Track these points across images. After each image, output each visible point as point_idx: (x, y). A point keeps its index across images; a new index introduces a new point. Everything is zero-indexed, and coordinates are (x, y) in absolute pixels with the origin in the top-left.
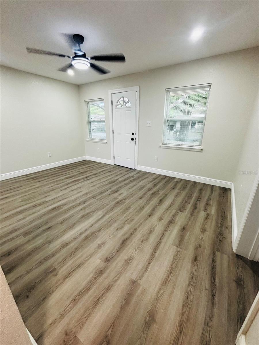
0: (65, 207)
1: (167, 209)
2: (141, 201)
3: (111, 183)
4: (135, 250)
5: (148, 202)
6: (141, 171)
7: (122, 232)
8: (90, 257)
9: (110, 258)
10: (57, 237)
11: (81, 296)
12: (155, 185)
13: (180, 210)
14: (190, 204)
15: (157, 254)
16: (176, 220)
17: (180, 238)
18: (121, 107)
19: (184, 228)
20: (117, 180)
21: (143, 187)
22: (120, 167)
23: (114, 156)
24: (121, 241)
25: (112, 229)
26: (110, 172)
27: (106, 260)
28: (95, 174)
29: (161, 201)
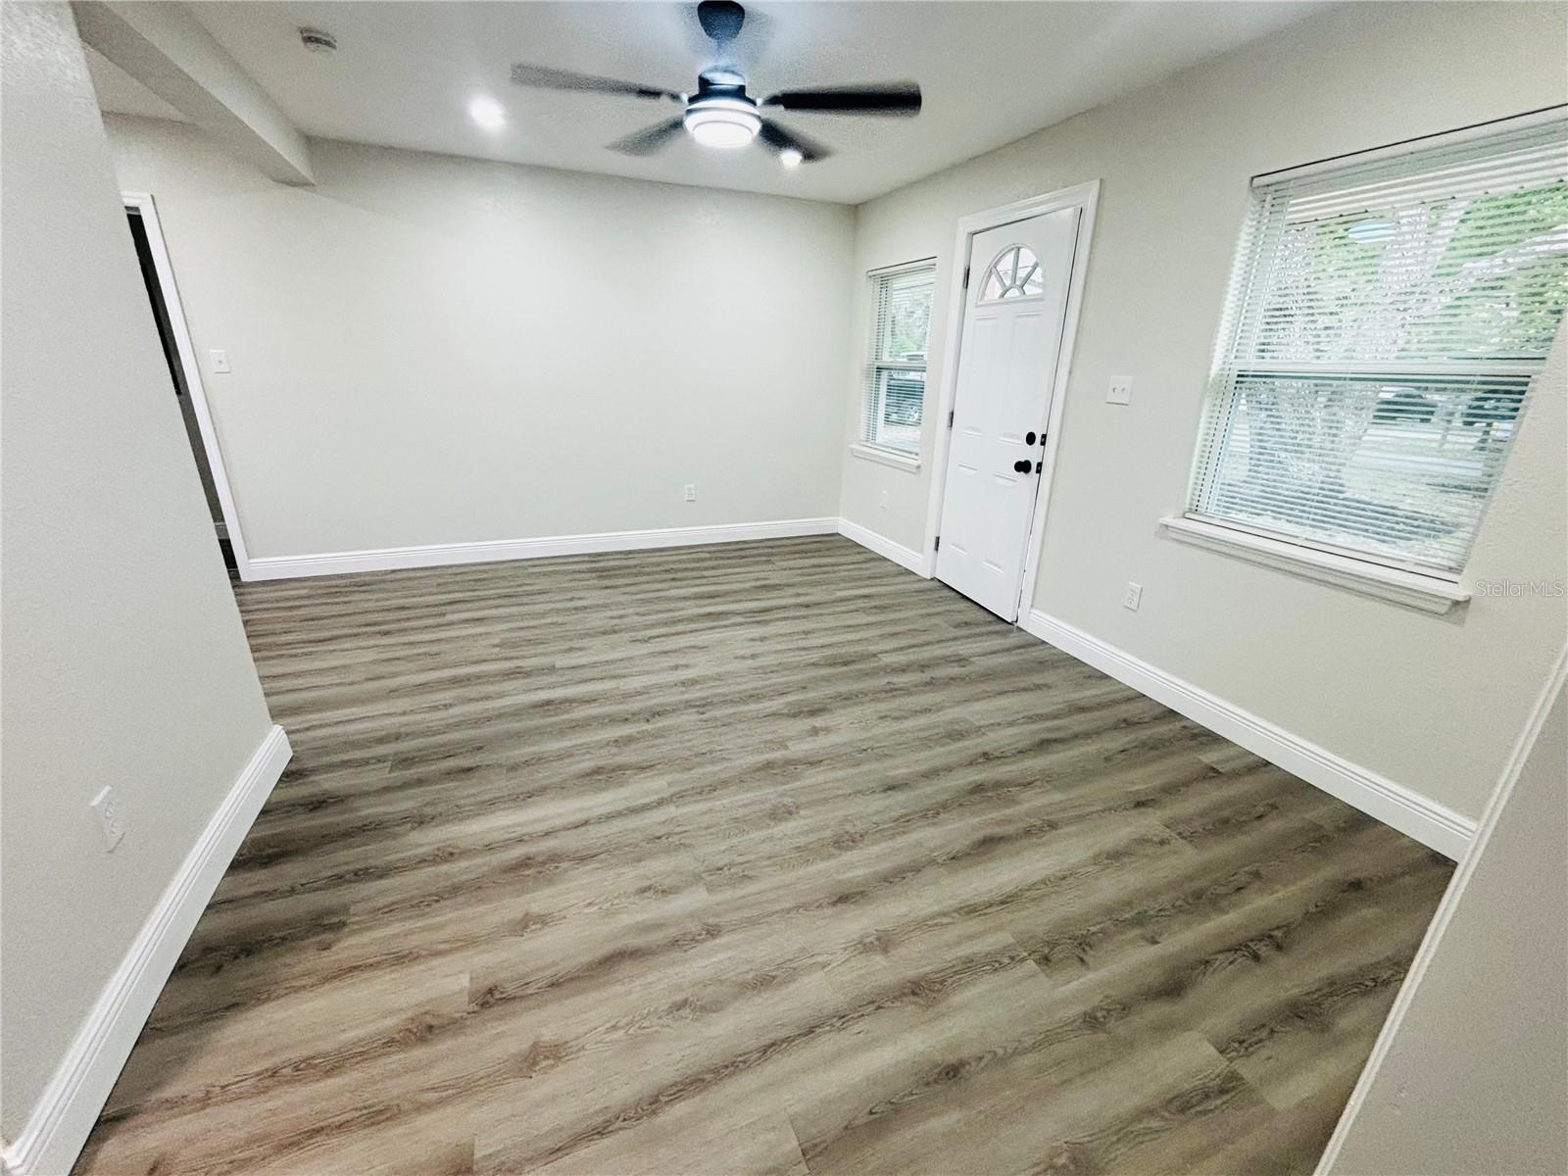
0: (581, 713)
1: (971, 910)
2: (877, 803)
3: (832, 663)
4: (613, 1023)
5: (904, 822)
6: (1044, 642)
7: (652, 910)
8: (457, 949)
9: (503, 996)
10: (457, 815)
11: (300, 1073)
12: (1044, 745)
13: (1046, 950)
14: (1157, 943)
15: (680, 1109)
16: (956, 999)
17: (871, 1113)
18: (1003, 295)
19: (952, 1072)
20: (874, 655)
21: (961, 736)
22: (953, 594)
23: (938, 538)
24: (606, 949)
25: (631, 876)
26: (883, 608)
27: (485, 994)
28: (807, 606)
29: (987, 846)
